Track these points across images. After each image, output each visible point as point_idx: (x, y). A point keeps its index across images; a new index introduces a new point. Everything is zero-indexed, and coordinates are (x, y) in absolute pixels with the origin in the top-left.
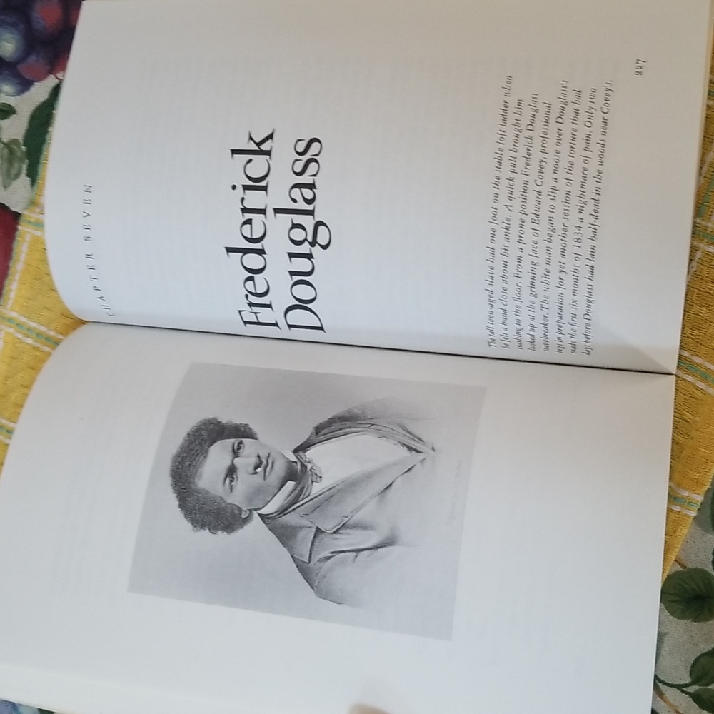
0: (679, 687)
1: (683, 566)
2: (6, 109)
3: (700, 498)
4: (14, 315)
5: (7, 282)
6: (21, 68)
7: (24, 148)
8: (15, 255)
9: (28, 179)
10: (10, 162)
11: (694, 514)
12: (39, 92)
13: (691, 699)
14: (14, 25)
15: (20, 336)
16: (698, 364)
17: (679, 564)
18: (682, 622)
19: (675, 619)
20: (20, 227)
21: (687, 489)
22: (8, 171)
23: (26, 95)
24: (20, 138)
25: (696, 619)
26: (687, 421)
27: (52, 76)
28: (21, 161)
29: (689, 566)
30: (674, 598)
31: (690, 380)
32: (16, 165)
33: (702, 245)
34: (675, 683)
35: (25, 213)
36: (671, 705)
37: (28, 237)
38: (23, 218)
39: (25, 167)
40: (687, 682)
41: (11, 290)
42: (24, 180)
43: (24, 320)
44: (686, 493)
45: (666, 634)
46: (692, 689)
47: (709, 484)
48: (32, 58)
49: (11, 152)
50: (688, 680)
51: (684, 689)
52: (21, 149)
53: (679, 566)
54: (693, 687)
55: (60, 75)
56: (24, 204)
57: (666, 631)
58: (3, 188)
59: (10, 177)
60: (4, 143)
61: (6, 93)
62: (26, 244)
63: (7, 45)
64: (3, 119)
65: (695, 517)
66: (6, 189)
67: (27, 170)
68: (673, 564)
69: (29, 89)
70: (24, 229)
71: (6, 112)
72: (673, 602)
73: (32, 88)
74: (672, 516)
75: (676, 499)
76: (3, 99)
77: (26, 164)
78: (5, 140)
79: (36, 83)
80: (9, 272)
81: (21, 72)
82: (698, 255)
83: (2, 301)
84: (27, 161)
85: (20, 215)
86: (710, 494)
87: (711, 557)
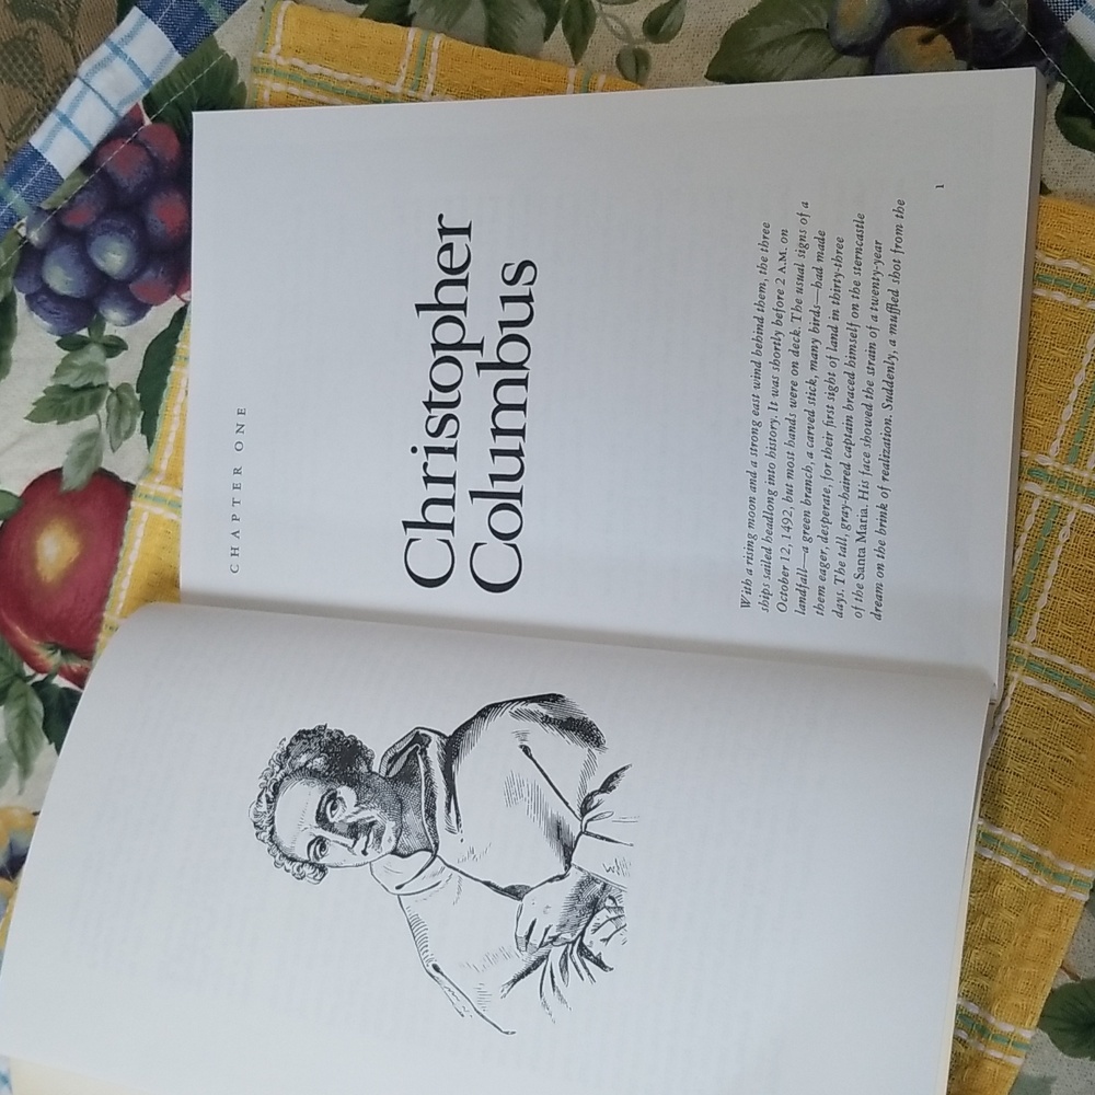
1: (1075, 977)
2: (114, 343)
3: (1090, 874)
5: (116, 578)
6: (131, 286)
7: (138, 396)
8: (126, 541)
9: (144, 437)
11: (1084, 897)
12: (158, 318)
14: (122, 231)
16: (1079, 676)
17: (1069, 973)
18: (1077, 1061)
19: (1066, 1057)
20: (133, 504)
21: (1072, 861)
22: (117, 426)
23: (141, 322)
24: (133, 382)
26: (1069, 760)
27: (175, 297)
28: (134, 413)
29: (1083, 975)
30: (1063, 1025)
31: (1068, 700)
32: (128, 418)
33: (1075, 504)
35: (141, 483)
37: (145, 517)
38: (138, 491)
39: (139, 421)
41: (121, 590)
42: (138, 438)
44: (1071, 868)
45: (1053, 1079)
48: (149, 274)
49: (121, 401)
52: (133, 397)
53: (1067, 977)
55: (184, 296)
56: (138, 471)
57: (1053, 1074)
58: (110, 451)
59: (119, 435)
60: (112, 390)
61: (114, 322)
62: (142, 525)
63: (114, 257)
64: (111, 356)
65: (1086, 903)
66: (114, 451)
67: (142, 424)
68: (1058, 972)
69: (144, 316)
70: (140, 505)
71: (115, 347)
72: (1061, 1030)
73: (148, 314)
74: (1053, 902)
75: (1056, 876)
76: (110, 330)
77: (141, 416)
78: (113, 385)
79: (153, 308)
80: (120, 565)
81: (134, 293)
82: (1071, 518)
83: (108, 604)
84: (142, 413)
85: (133, 486)
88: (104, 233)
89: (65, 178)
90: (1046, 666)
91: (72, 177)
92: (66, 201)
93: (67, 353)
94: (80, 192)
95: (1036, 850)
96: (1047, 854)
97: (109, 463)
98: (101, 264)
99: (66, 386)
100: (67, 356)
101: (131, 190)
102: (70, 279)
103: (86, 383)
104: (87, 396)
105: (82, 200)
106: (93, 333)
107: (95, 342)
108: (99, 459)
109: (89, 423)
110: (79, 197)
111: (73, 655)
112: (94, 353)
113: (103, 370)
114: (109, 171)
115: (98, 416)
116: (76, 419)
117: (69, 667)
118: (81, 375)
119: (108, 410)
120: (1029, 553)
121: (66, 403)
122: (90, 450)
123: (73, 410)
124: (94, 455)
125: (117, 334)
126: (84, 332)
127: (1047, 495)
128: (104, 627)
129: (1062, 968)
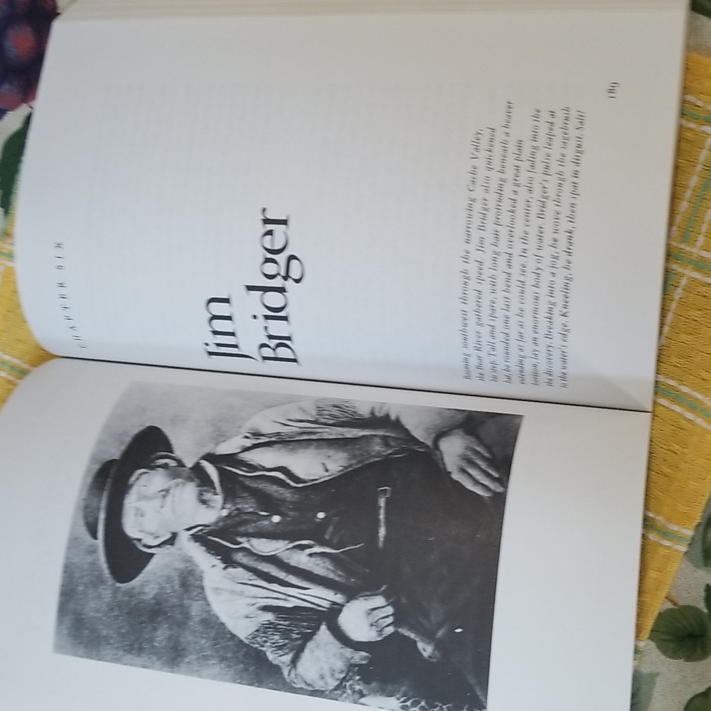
1: (675, 604)
3: (689, 533)
9: (1, 209)
11: (684, 549)
12: (13, 121)
16: (686, 394)
17: (670, 601)
18: (675, 662)
19: (668, 659)
21: (677, 524)
25: (688, 659)
26: (676, 453)
27: (25, 104)
29: (681, 603)
30: (665, 637)
31: (677, 410)
33: (686, 272)
37: (1, 269)
44: (676, 528)
45: (657, 674)
47: (700, 518)
48: (6, 87)
53: (670, 604)
55: (31, 104)
57: (658, 671)
65: (686, 552)
68: (664, 601)
69: (1, 118)
72: (664, 640)
73: (4, 117)
74: (662, 551)
75: (665, 534)
79: (9, 113)
82: (684, 282)
86: (701, 529)
87: (703, 594)
96: (660, 518)
129: (666, 598)
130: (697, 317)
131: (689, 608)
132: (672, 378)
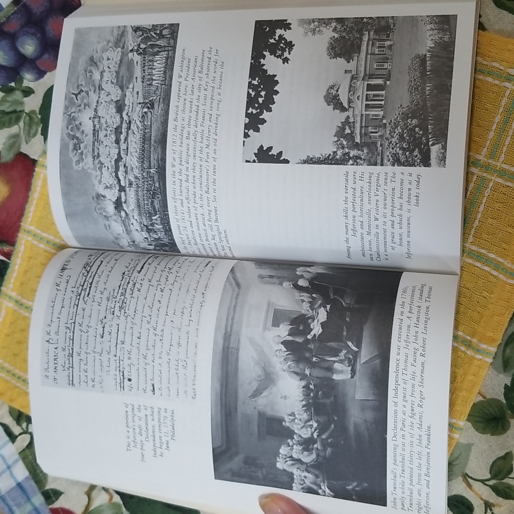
0: (483, 481)
1: (485, 397)
2: (27, 90)
3: (493, 349)
4: (32, 228)
5: (27, 206)
6: (38, 62)
7: (40, 116)
8: (32, 188)
9: (42, 137)
10: (30, 126)
11: (490, 360)
12: (50, 78)
13: (491, 489)
14: (33, 34)
15: (36, 243)
16: (492, 259)
17: (481, 395)
18: (484, 436)
19: (479, 434)
20: (36, 169)
21: (485, 344)
22: (29, 132)
23: (42, 80)
24: (37, 110)
25: (492, 434)
26: (486, 298)
28: (38, 125)
29: (488, 397)
30: (478, 419)
31: (486, 269)
32: (34, 128)
33: (493, 178)
34: (480, 478)
35: (40, 159)
36: (476, 494)
37: (41, 176)
38: (39, 163)
39: (40, 129)
40: (488, 478)
41: (30, 212)
42: (39, 137)
43: (39, 232)
44: (485, 347)
45: (473, 444)
46: (492, 483)
47: (501, 340)
48: (46, 56)
49: (31, 118)
50: (489, 476)
51: (486, 483)
52: (38, 117)
53: (481, 397)
54: (492, 481)
56: (39, 154)
57: (473, 442)
58: (25, 143)
59: (30, 135)
60: (26, 113)
61: (28, 79)
62: (40, 180)
63: (29, 47)
64: (25, 97)
65: (491, 363)
66: (27, 143)
67: (42, 130)
68: (477, 395)
69: (43, 77)
70: (39, 170)
71: (28, 92)
72: (477, 422)
73: (45, 76)
74: (476, 362)
75: (478, 351)
76: (26, 83)
77: (41, 127)
78: (27, 111)
79: (48, 73)
80: (30, 200)
81: (38, 65)
82: (491, 184)
83: (23, 219)
84: (42, 125)
85: (36, 161)
86: (502, 348)
87: (503, 390)
88: (24, 35)
89: (4, 7)
90: (477, 254)
91: (9, 6)
92: (5, 19)
93: (4, 94)
94: (13, 14)
95: (469, 338)
96: (474, 340)
97: (25, 149)
98: (22, 50)
99: (4, 111)
100: (4, 96)
101: (38, 14)
102: (6, 57)
103: (13, 110)
104: (14, 116)
105: (13, 18)
106: (17, 84)
107: (18, 90)
108: (19, 147)
109: (14, 129)
110: (12, 16)
111: (5, 244)
112: (18, 95)
113: (22, 103)
114: (27, 4)
115: (19, 125)
116: (8, 127)
117: (3, 249)
118: (11, 106)
119: (24, 123)
120: (470, 201)
121: (3, 119)
122: (15, 143)
123: (6, 124)
124: (17, 144)
125: (29, 86)
126: (13, 84)
127: (480, 173)
128: (21, 230)
129: (479, 393)
130: (499, 207)
131: (494, 400)
132: (483, 248)
